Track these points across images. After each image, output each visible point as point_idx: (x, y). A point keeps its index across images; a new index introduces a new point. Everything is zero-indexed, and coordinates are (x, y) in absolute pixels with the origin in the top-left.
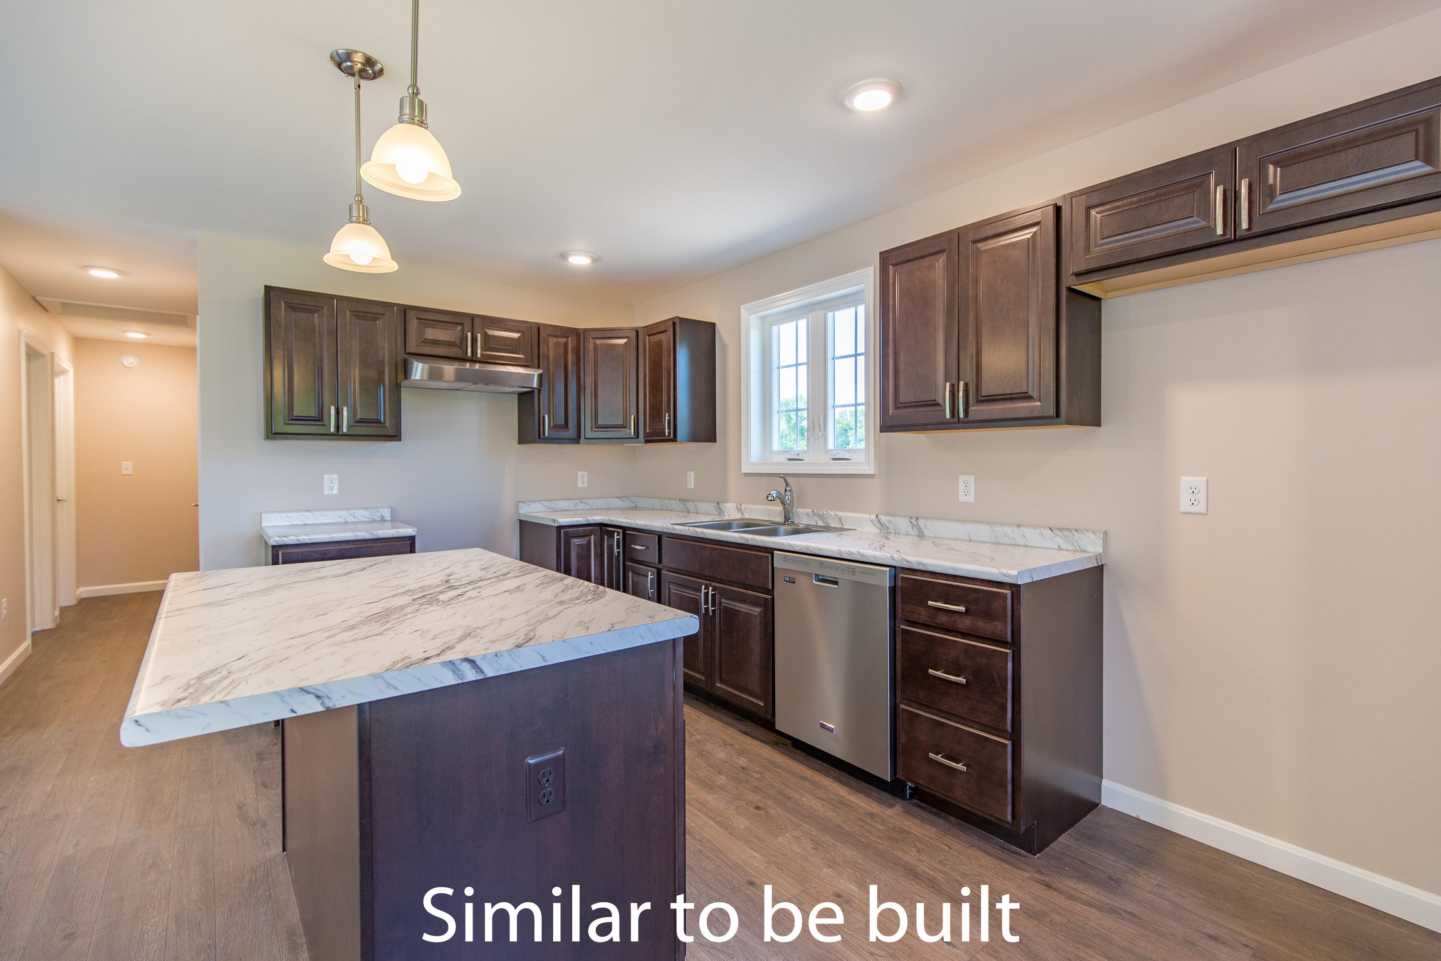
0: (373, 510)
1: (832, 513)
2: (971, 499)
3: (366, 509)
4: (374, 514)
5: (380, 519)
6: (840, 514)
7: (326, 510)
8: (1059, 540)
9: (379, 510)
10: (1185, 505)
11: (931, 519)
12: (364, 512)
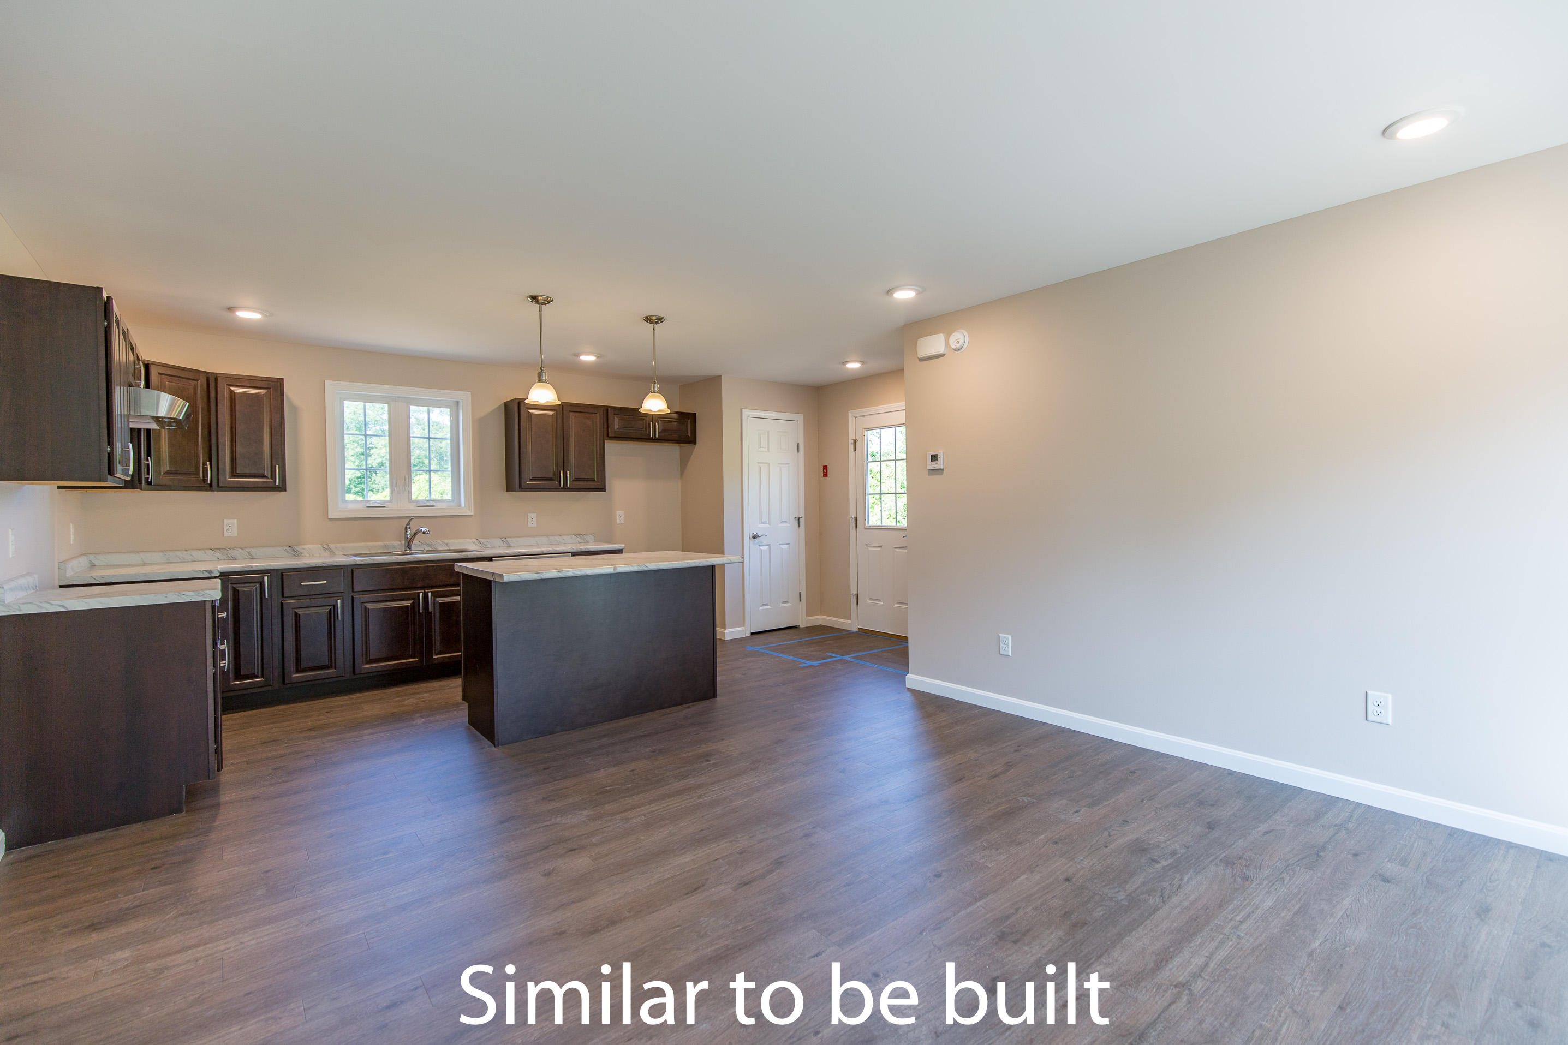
1: (439, 541)
2: (535, 525)
6: (446, 541)
8: (579, 539)
10: (618, 522)
11: (514, 537)
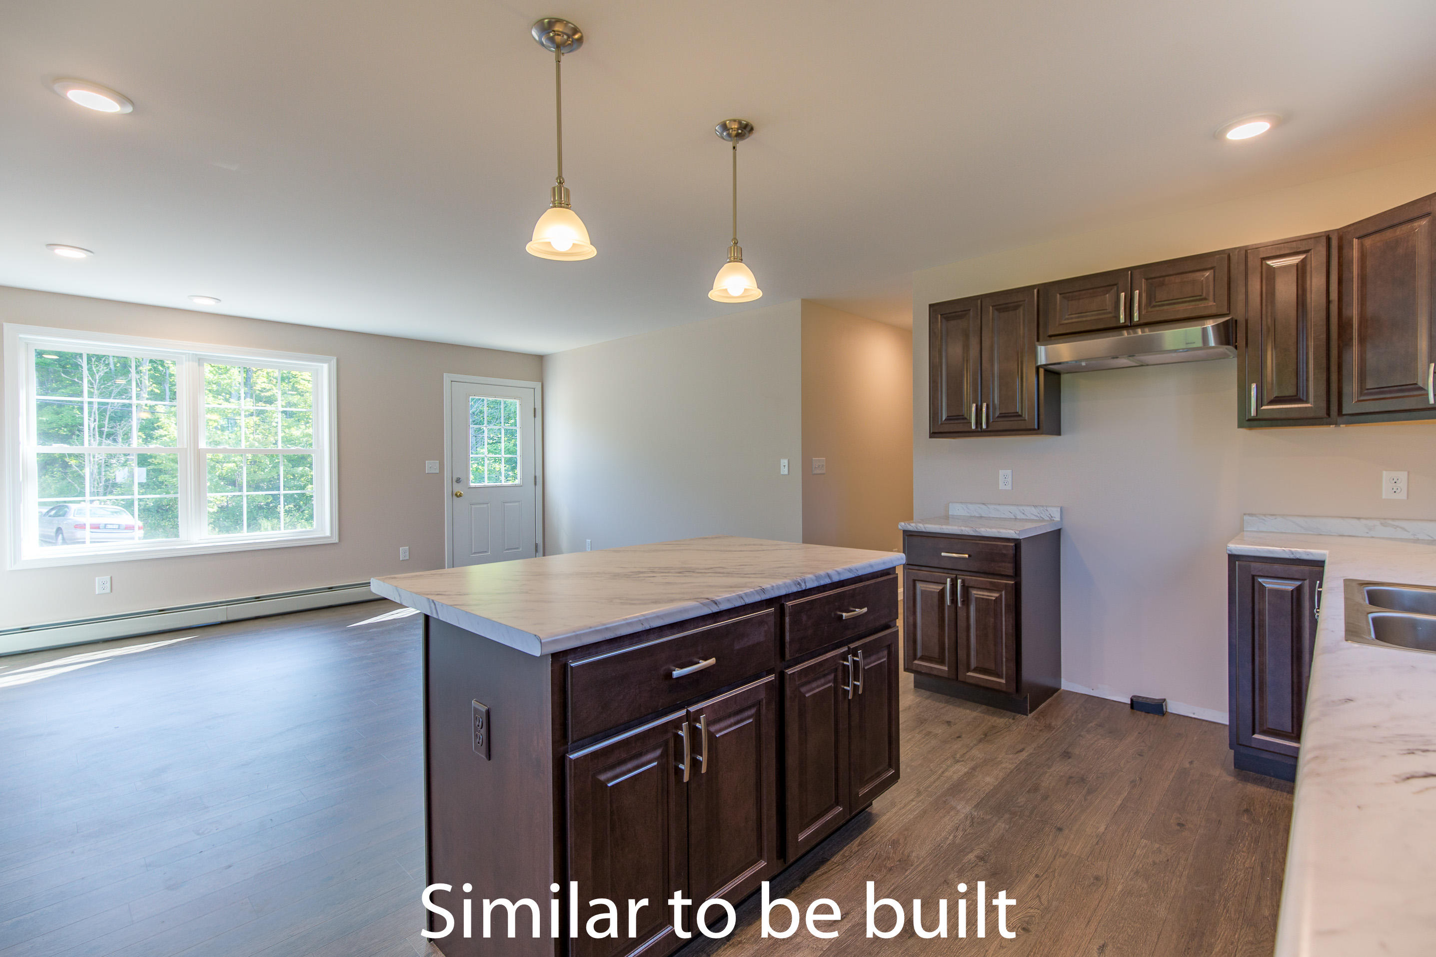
0: (1042, 508)
3: (1035, 506)
4: (1043, 512)
5: (1048, 519)
7: (999, 504)
9: (1048, 509)
12: (1034, 511)
